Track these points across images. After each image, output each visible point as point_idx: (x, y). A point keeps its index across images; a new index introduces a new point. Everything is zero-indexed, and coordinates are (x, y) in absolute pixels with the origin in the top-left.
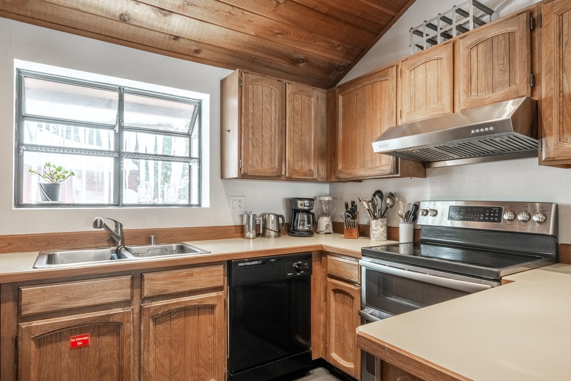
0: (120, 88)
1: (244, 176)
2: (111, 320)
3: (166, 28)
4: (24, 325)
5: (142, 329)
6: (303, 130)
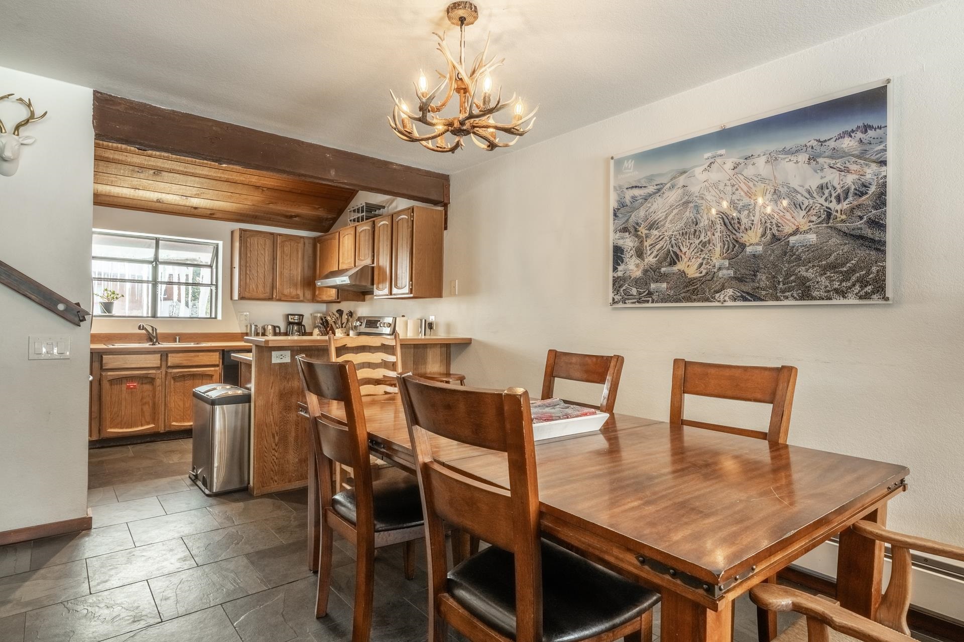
0: (156, 239)
1: (242, 298)
2: (149, 376)
3: (188, 204)
4: (104, 374)
5: (167, 383)
6: (292, 267)
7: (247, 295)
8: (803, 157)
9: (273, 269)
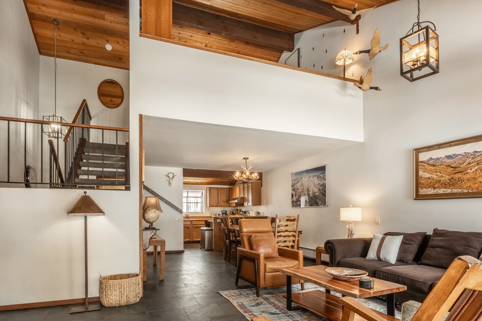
2: (188, 227)
5: (192, 229)
6: (223, 197)
7: (211, 206)
8: (317, 177)
9: (218, 198)
